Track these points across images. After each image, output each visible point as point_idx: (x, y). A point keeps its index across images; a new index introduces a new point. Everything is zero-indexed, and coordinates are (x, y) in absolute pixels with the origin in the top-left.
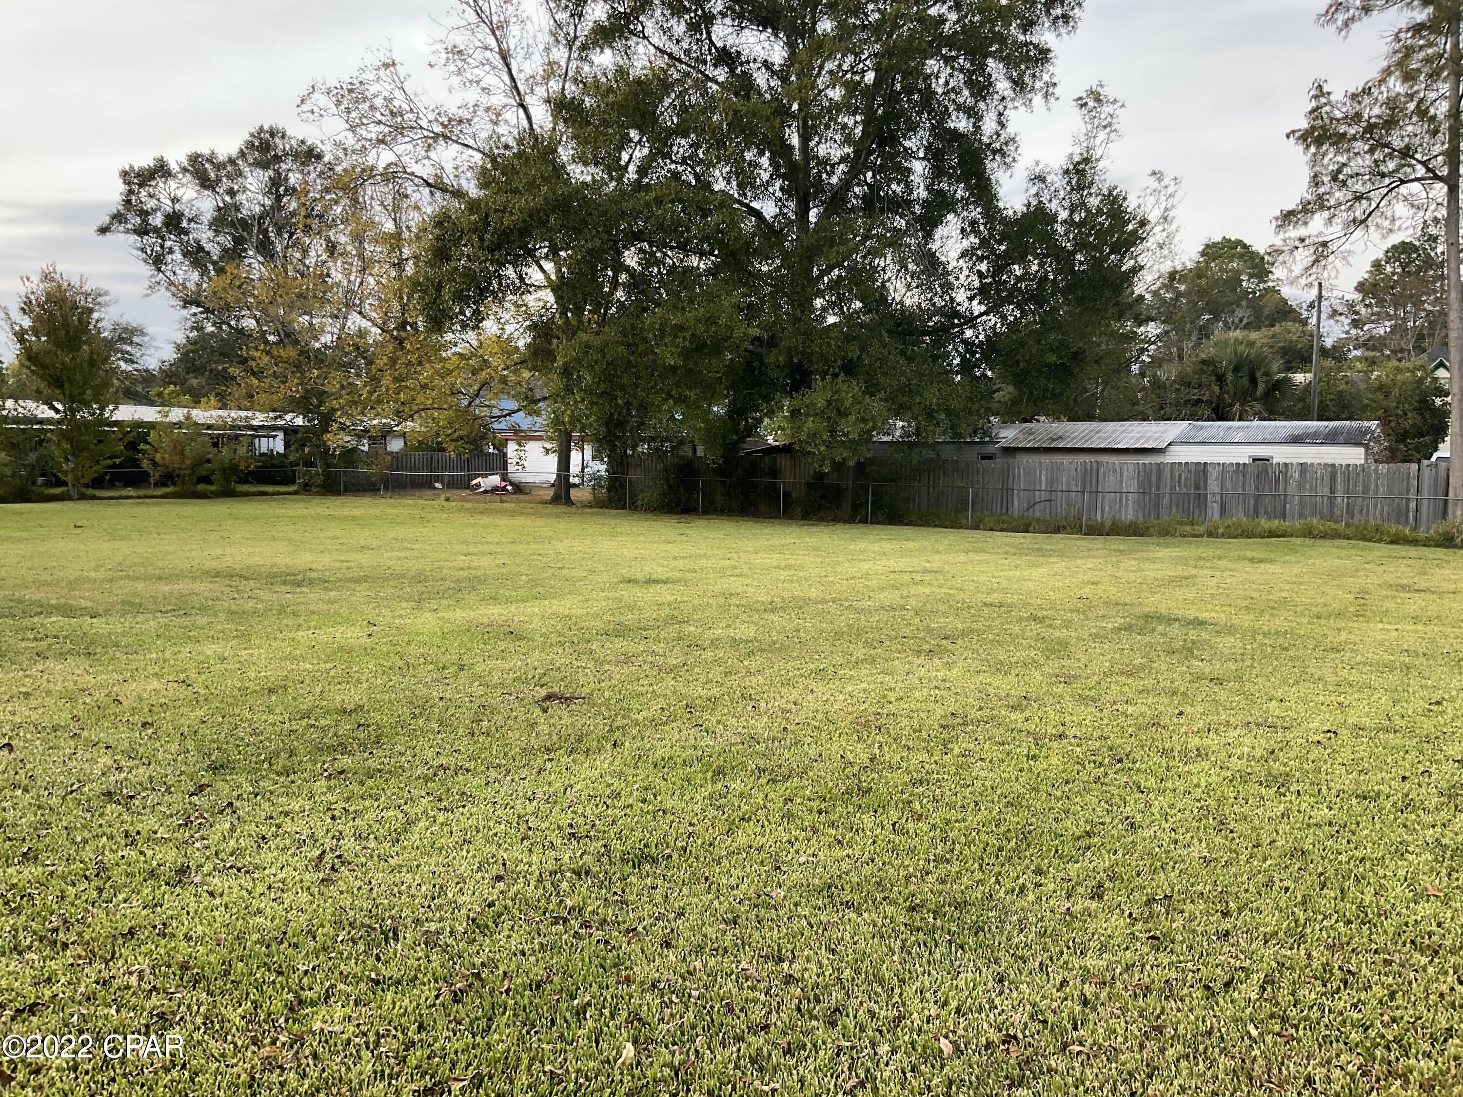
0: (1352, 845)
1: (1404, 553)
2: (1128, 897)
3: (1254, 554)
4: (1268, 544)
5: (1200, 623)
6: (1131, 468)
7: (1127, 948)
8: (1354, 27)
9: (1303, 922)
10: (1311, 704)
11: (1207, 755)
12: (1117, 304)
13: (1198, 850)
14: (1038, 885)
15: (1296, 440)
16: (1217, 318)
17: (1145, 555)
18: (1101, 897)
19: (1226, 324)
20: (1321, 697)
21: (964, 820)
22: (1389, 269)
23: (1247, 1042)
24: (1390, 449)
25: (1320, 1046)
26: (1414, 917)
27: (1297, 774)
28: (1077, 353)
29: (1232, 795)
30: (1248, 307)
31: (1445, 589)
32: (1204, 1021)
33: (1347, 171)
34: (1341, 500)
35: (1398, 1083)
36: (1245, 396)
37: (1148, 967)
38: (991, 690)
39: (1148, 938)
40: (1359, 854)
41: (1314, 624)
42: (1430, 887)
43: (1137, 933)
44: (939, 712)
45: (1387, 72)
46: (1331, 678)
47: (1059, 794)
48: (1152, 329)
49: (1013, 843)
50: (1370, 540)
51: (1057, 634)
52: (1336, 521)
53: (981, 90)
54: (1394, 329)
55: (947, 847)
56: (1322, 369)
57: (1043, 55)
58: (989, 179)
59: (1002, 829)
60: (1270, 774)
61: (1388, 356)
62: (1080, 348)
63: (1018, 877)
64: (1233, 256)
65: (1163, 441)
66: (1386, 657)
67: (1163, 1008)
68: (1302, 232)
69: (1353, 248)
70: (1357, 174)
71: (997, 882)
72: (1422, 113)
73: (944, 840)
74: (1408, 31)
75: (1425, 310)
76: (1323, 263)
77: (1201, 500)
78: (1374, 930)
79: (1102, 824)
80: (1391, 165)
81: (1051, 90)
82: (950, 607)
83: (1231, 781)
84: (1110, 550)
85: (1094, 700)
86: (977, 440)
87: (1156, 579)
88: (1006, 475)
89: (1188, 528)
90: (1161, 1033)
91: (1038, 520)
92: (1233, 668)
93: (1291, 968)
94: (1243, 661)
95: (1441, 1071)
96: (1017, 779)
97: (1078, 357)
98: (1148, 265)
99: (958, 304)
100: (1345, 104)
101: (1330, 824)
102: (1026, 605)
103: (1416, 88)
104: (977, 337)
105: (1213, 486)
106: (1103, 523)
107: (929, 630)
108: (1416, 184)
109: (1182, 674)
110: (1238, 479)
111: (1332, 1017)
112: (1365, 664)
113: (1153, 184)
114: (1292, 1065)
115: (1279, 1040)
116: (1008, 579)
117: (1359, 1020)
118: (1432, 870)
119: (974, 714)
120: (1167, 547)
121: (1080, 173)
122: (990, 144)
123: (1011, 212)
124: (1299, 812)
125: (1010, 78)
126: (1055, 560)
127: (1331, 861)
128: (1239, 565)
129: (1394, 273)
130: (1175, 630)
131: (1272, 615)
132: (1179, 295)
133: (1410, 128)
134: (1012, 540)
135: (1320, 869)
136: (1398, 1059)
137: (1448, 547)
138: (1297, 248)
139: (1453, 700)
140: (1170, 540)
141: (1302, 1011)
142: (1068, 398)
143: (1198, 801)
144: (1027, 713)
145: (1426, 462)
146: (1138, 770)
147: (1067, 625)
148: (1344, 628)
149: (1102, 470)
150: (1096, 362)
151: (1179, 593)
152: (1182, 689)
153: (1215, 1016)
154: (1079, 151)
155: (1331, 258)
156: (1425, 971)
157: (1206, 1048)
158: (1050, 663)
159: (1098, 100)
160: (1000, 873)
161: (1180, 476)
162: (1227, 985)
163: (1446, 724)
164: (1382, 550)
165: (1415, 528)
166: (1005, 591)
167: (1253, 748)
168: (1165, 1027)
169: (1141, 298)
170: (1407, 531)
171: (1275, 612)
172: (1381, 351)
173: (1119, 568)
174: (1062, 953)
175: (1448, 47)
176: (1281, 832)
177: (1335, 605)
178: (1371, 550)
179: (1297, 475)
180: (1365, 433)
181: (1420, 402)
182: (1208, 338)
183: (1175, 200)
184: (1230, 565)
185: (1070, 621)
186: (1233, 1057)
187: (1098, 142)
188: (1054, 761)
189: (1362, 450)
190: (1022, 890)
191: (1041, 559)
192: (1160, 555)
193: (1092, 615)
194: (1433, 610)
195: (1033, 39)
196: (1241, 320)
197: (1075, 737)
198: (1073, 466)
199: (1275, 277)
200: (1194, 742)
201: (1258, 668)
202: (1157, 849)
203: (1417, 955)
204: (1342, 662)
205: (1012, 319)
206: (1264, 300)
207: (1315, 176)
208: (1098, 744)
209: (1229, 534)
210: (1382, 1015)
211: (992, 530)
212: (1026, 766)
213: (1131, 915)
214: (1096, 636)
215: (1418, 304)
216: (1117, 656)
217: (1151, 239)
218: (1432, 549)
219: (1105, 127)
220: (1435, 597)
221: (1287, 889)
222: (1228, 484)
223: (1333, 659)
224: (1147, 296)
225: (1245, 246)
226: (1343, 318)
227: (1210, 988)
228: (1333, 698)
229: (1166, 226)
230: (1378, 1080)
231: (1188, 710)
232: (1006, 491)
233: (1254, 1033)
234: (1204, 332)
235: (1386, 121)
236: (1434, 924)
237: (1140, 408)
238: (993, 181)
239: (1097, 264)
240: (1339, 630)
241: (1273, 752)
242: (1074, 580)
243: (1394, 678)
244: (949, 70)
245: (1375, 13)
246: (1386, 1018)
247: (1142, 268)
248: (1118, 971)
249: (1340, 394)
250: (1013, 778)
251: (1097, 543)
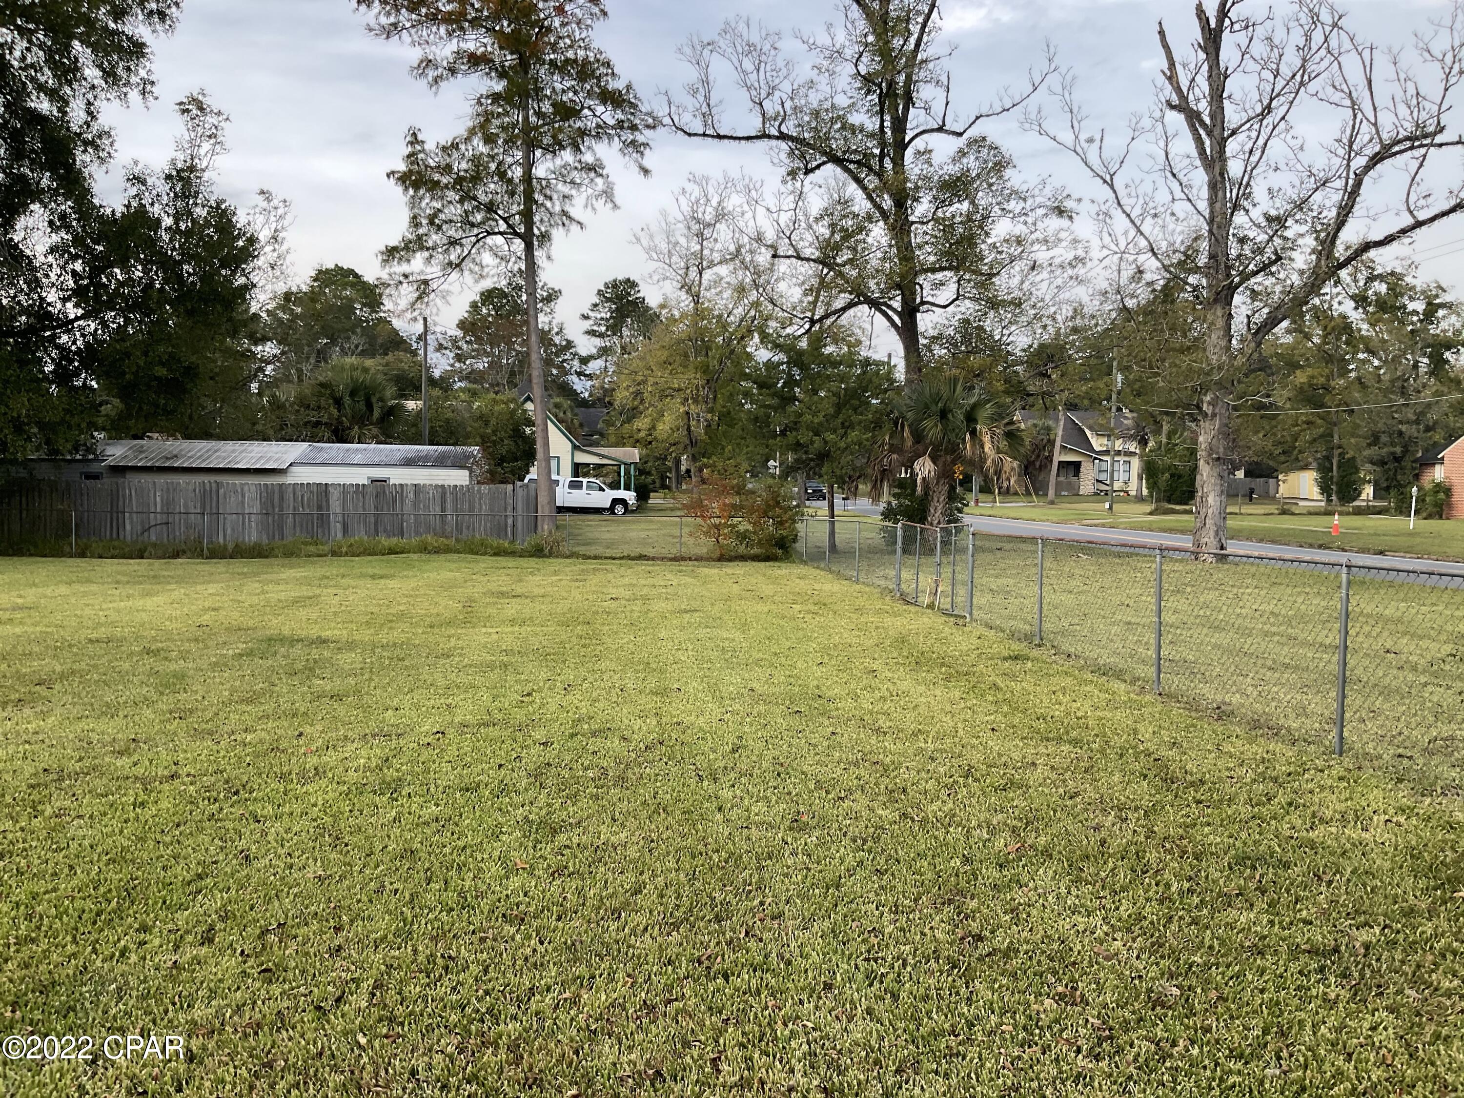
0: (456, 836)
1: (504, 564)
2: (241, 934)
3: (376, 571)
4: (388, 562)
5: (323, 641)
6: (253, 488)
7: (239, 988)
8: (443, 84)
9: (410, 919)
10: (424, 709)
11: (325, 772)
12: (230, 319)
13: (315, 869)
14: (142, 944)
15: (409, 462)
16: (333, 341)
17: (269, 577)
18: (211, 941)
19: (342, 349)
20: (432, 702)
21: (55, 890)
22: (484, 311)
23: (357, 1052)
24: (490, 471)
25: (423, 1035)
26: (505, 893)
27: (409, 778)
28: (188, 368)
29: (347, 809)
30: (362, 335)
31: (536, 593)
32: (315, 1043)
33: (442, 216)
34: (451, 519)
35: (490, 1051)
36: (362, 420)
37: (259, 1002)
38: (94, 737)
39: (259, 973)
40: (460, 844)
41: (428, 633)
42: (518, 861)
43: (248, 970)
44: (29, 770)
45: (472, 132)
46: (441, 682)
47: (168, 839)
48: (269, 349)
49: (114, 904)
50: (476, 553)
51: (173, 667)
52: (446, 537)
53: (65, 73)
54: (491, 364)
55: (33, 925)
56: (431, 398)
57: (138, 50)
58: (80, 172)
59: (102, 890)
60: (384, 782)
61: (488, 389)
62: (192, 363)
63: (119, 940)
64: (346, 284)
65: (284, 462)
66: (489, 658)
67: (274, 1041)
68: (405, 268)
69: (451, 288)
70: (451, 221)
71: (95, 951)
72: (502, 175)
73: (29, 917)
74: (487, 97)
75: (515, 350)
76: (426, 300)
77: (323, 520)
78: (472, 912)
79: (215, 862)
80: (479, 217)
81: (148, 87)
82: (47, 647)
83: (347, 795)
84: (233, 574)
85: (211, 733)
86: (78, 457)
87: (280, 601)
88: (115, 496)
89: (312, 548)
90: (271, 1068)
91: (155, 545)
92: (353, 683)
93: (400, 967)
94: (362, 675)
95: (524, 1030)
96: (121, 832)
97: (191, 372)
98: (260, 284)
99: (49, 304)
100: (437, 154)
101: (437, 820)
102: (138, 638)
103: (496, 151)
104: (74, 343)
105: (335, 506)
106: (225, 545)
107: (20, 677)
108: (499, 237)
109: (303, 695)
110: (358, 499)
111: (434, 1004)
112: (471, 666)
113: (260, 201)
114: (397, 1063)
115: (386, 1041)
116: (118, 611)
117: (457, 1001)
118: (521, 845)
119: (73, 766)
120: (291, 568)
121: (187, 182)
122: (81, 134)
123: (108, 211)
124: (410, 813)
125: (100, 67)
126: (173, 586)
127: (436, 855)
128: (361, 583)
129: (489, 315)
130: (297, 650)
131: (391, 628)
132: (295, 317)
133: (492, 186)
134: (125, 568)
135: (427, 865)
136: (490, 1028)
137: (539, 557)
138: (401, 283)
139: (540, 690)
140: (294, 560)
141: (408, 1007)
142: (182, 414)
143: (315, 820)
144: (136, 757)
145: (519, 483)
146: (255, 799)
147: (184, 656)
148: (453, 635)
149: (221, 491)
150: (211, 378)
151: (302, 613)
152: (302, 709)
153: (325, 1035)
154: (182, 158)
155: (432, 295)
156: (513, 940)
157: (317, 1070)
158: (165, 698)
159: (201, 109)
160: (97, 941)
161: (302, 496)
162: (338, 1000)
163: (534, 712)
164: (486, 562)
165: (512, 542)
166: (113, 624)
167: (369, 759)
168: (275, 1061)
169: (256, 316)
170: (506, 545)
171: (393, 624)
172: (482, 384)
173: (242, 592)
174: (166, 1012)
175: (520, 119)
176: (392, 836)
177: (447, 614)
178: (477, 561)
179: (412, 495)
180: (469, 457)
181: (513, 430)
182: (326, 362)
183: (286, 223)
184: (353, 583)
185: (188, 652)
186: (342, 1072)
187: (202, 151)
188: (165, 804)
189: (467, 473)
190: (122, 954)
191: (159, 587)
192: (283, 576)
193: (211, 643)
194: (527, 613)
195: (126, 30)
196: (357, 347)
197: (188, 775)
198: (191, 487)
199: (386, 309)
200: (312, 761)
201: (377, 680)
202: (272, 878)
203: (507, 927)
204: (452, 666)
205: (115, 326)
206: (378, 328)
207: (415, 217)
208: (213, 779)
209: (353, 553)
210: (477, 991)
211: (101, 557)
212: (132, 815)
213: (243, 952)
214: (216, 664)
215: (510, 344)
216: (238, 683)
217: (262, 258)
218: (526, 560)
219: (210, 137)
220: (528, 600)
221: (396, 891)
222: (350, 505)
223: (444, 665)
224: (264, 315)
225: (356, 276)
226: (447, 352)
227: (321, 1007)
228: (442, 701)
229: (276, 246)
230: (473, 1054)
231: (308, 730)
232: (117, 513)
233: (363, 1041)
234: (322, 355)
235: (472, 176)
236: (521, 894)
237: (259, 427)
238: (86, 175)
239: (207, 278)
240: (449, 637)
241: (387, 760)
242: (193, 607)
243: (494, 676)
244: (25, 44)
245: (460, 76)
246: (481, 992)
247: (254, 286)
248: (228, 1015)
249: (447, 421)
250: (117, 831)
251: (220, 567)
